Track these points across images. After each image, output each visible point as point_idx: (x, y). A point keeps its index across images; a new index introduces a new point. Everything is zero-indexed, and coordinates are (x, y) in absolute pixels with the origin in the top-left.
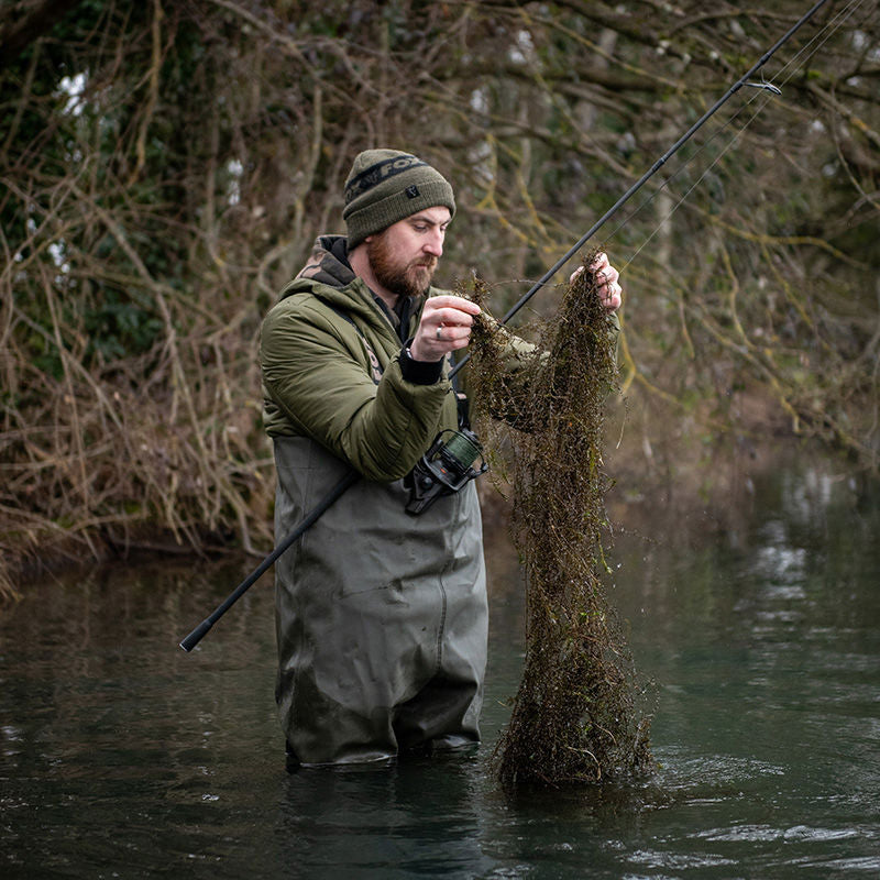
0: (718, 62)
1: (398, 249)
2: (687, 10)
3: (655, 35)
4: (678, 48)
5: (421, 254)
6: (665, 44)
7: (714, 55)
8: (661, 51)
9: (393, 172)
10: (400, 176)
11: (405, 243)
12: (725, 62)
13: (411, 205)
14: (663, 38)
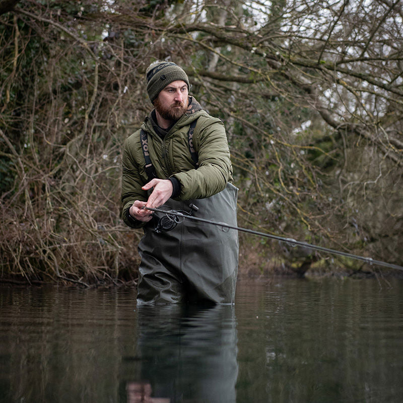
0: (279, 56)
1: (164, 103)
2: (263, 36)
3: (250, 45)
4: (260, 51)
5: (174, 102)
6: (254, 49)
7: (277, 53)
8: (253, 52)
9: (157, 71)
10: (160, 71)
11: (165, 99)
12: (282, 57)
13: (164, 83)
14: (253, 46)
